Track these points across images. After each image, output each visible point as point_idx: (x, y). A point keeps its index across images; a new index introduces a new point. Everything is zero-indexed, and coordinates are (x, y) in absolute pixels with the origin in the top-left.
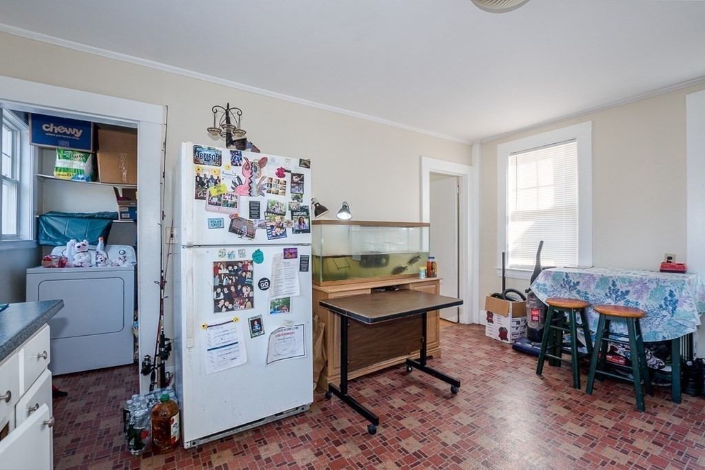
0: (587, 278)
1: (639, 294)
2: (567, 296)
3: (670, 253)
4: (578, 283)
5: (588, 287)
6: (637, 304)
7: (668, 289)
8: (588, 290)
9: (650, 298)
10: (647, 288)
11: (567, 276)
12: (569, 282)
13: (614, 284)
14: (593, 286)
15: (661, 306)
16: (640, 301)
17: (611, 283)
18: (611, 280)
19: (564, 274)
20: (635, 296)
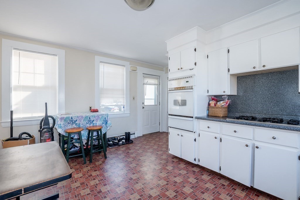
0: (80, 118)
1: (97, 120)
2: (70, 127)
3: (91, 106)
4: (76, 120)
5: (81, 121)
6: (96, 124)
7: (104, 117)
8: (80, 123)
9: (100, 121)
10: (99, 118)
11: (72, 118)
12: (72, 121)
13: (90, 119)
14: (82, 121)
15: (103, 123)
16: (97, 123)
17: (89, 118)
18: (89, 117)
19: (71, 118)
20: (96, 121)
